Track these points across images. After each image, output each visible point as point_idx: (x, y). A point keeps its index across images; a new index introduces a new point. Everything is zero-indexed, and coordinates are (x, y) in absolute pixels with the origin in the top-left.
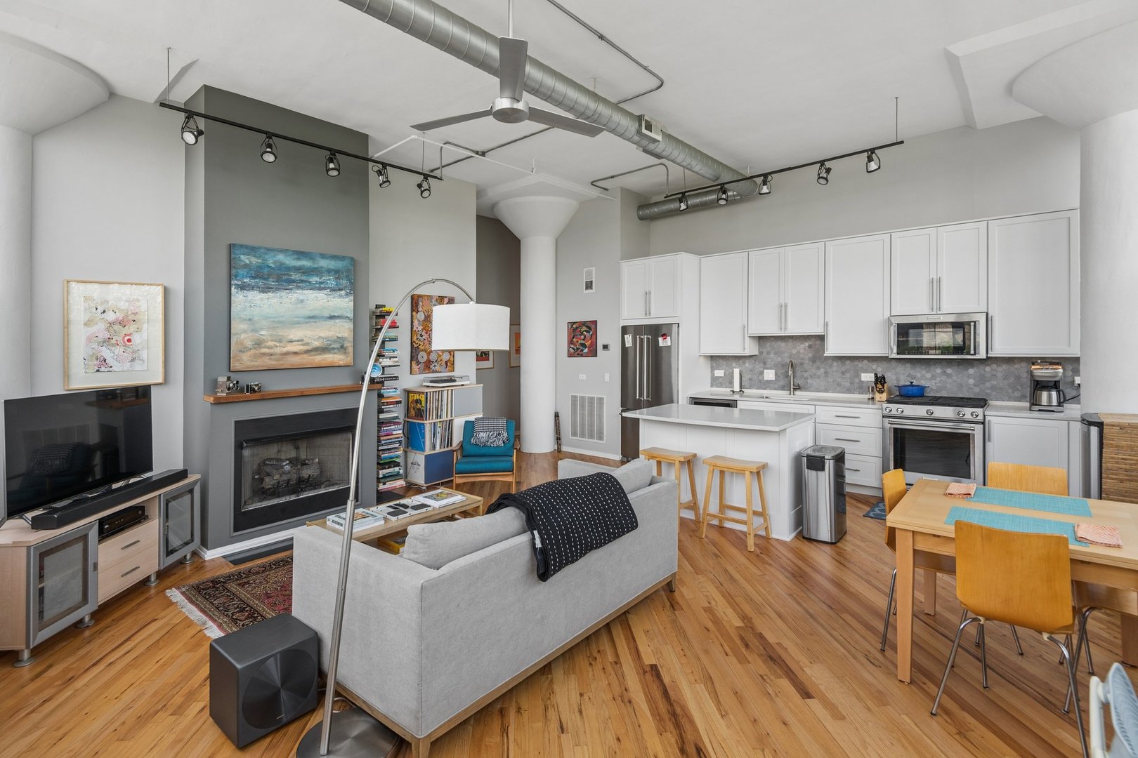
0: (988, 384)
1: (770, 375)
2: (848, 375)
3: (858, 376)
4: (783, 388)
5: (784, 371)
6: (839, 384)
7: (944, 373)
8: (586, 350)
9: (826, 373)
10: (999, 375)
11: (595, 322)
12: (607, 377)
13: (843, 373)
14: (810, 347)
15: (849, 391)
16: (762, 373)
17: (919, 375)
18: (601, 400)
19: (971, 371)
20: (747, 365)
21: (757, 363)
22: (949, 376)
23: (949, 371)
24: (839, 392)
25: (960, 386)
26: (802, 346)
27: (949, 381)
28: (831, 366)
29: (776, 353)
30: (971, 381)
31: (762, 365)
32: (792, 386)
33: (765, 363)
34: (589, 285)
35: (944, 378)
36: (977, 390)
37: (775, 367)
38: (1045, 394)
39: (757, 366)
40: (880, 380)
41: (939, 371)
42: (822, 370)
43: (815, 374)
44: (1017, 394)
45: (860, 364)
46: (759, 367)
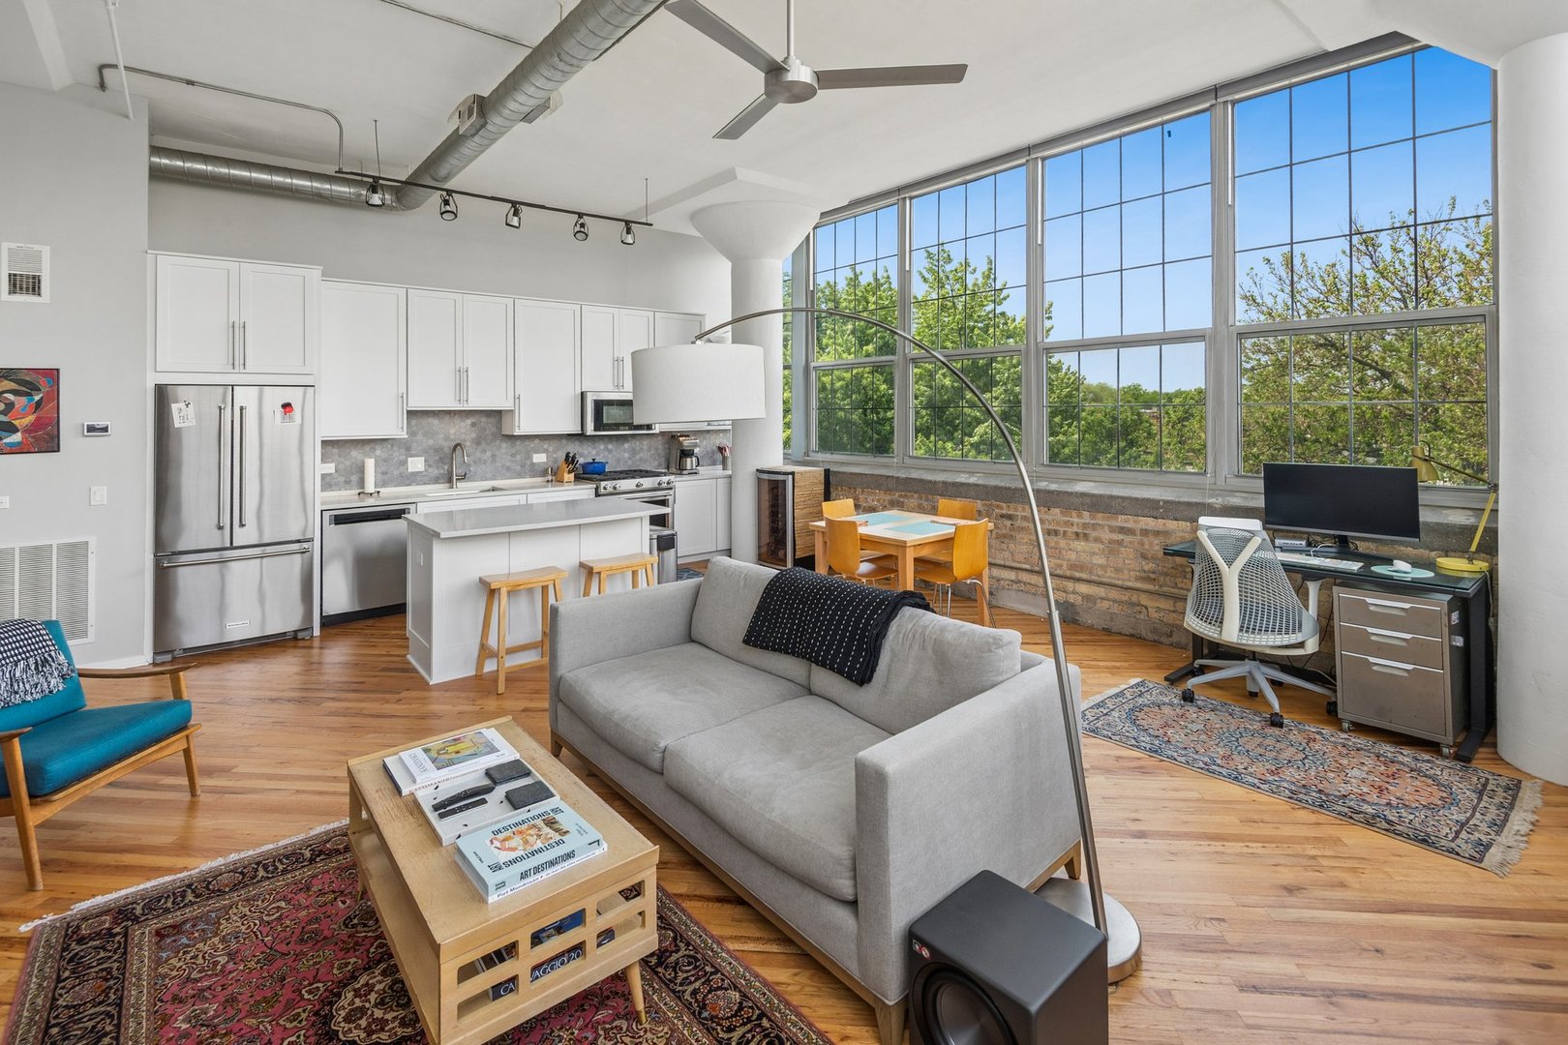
0: (638, 457)
1: (416, 464)
2: (518, 457)
3: (531, 458)
4: (436, 480)
5: (438, 458)
6: (508, 468)
7: (606, 449)
9: (494, 456)
10: (645, 447)
11: (53, 375)
12: (100, 495)
13: (513, 455)
14: (473, 425)
15: (520, 475)
16: (404, 463)
17: (586, 452)
18: (75, 554)
19: (626, 446)
20: (378, 452)
21: (395, 448)
22: (610, 451)
23: (610, 446)
24: (509, 479)
25: (618, 460)
26: (463, 424)
27: (610, 456)
28: (499, 448)
29: (426, 434)
30: (626, 455)
31: (403, 451)
32: (455, 478)
33: (408, 449)
34: (25, 284)
35: (606, 453)
36: (630, 462)
37: (424, 452)
38: (689, 460)
39: (396, 454)
40: (570, 460)
41: (602, 447)
42: (489, 454)
43: (480, 459)
44: (656, 463)
45: (532, 444)
46: (398, 454)
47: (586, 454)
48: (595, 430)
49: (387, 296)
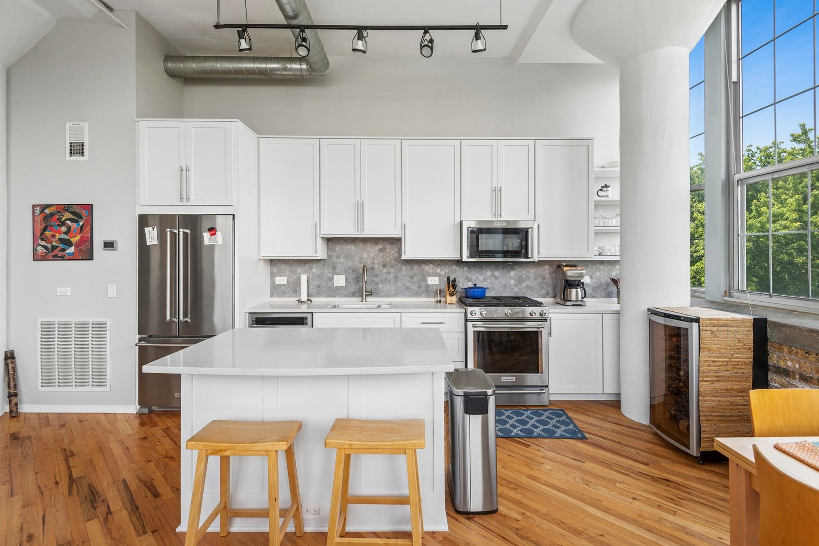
0: (524, 284)
1: (339, 281)
2: (416, 279)
3: (425, 280)
4: (353, 295)
5: (354, 276)
6: (408, 288)
7: (493, 275)
8: (71, 250)
9: (396, 277)
10: (532, 276)
11: (89, 208)
12: (112, 291)
13: (411, 277)
14: (380, 250)
15: (417, 294)
16: (331, 279)
17: (474, 277)
18: (100, 328)
19: (512, 273)
20: (314, 270)
21: (325, 268)
22: (496, 278)
23: (496, 273)
24: (408, 297)
25: (505, 286)
26: (373, 250)
27: (496, 282)
28: (400, 270)
29: (346, 257)
30: (513, 282)
31: (331, 270)
32: (364, 293)
33: (334, 268)
34: (77, 149)
35: (493, 279)
36: (516, 289)
37: (345, 272)
38: (573, 291)
39: (326, 272)
40: (452, 284)
41: (489, 273)
42: (392, 275)
43: (386, 279)
44: (543, 292)
45: (428, 268)
46: (327, 272)
47: (466, 280)
48: (471, 257)
49: (304, 147)
